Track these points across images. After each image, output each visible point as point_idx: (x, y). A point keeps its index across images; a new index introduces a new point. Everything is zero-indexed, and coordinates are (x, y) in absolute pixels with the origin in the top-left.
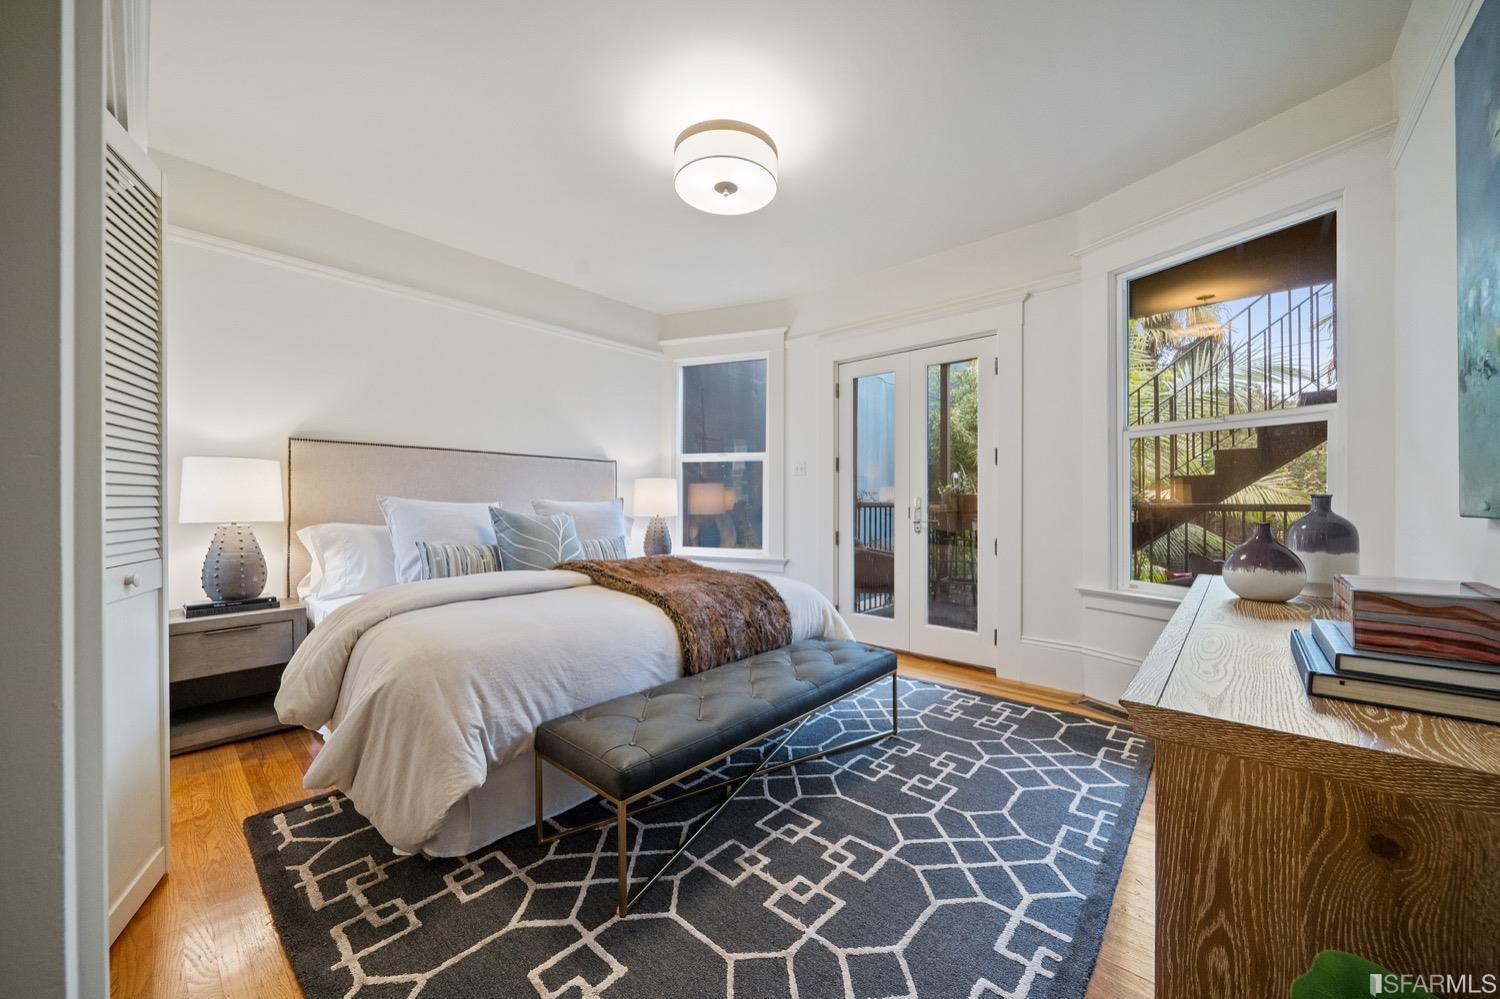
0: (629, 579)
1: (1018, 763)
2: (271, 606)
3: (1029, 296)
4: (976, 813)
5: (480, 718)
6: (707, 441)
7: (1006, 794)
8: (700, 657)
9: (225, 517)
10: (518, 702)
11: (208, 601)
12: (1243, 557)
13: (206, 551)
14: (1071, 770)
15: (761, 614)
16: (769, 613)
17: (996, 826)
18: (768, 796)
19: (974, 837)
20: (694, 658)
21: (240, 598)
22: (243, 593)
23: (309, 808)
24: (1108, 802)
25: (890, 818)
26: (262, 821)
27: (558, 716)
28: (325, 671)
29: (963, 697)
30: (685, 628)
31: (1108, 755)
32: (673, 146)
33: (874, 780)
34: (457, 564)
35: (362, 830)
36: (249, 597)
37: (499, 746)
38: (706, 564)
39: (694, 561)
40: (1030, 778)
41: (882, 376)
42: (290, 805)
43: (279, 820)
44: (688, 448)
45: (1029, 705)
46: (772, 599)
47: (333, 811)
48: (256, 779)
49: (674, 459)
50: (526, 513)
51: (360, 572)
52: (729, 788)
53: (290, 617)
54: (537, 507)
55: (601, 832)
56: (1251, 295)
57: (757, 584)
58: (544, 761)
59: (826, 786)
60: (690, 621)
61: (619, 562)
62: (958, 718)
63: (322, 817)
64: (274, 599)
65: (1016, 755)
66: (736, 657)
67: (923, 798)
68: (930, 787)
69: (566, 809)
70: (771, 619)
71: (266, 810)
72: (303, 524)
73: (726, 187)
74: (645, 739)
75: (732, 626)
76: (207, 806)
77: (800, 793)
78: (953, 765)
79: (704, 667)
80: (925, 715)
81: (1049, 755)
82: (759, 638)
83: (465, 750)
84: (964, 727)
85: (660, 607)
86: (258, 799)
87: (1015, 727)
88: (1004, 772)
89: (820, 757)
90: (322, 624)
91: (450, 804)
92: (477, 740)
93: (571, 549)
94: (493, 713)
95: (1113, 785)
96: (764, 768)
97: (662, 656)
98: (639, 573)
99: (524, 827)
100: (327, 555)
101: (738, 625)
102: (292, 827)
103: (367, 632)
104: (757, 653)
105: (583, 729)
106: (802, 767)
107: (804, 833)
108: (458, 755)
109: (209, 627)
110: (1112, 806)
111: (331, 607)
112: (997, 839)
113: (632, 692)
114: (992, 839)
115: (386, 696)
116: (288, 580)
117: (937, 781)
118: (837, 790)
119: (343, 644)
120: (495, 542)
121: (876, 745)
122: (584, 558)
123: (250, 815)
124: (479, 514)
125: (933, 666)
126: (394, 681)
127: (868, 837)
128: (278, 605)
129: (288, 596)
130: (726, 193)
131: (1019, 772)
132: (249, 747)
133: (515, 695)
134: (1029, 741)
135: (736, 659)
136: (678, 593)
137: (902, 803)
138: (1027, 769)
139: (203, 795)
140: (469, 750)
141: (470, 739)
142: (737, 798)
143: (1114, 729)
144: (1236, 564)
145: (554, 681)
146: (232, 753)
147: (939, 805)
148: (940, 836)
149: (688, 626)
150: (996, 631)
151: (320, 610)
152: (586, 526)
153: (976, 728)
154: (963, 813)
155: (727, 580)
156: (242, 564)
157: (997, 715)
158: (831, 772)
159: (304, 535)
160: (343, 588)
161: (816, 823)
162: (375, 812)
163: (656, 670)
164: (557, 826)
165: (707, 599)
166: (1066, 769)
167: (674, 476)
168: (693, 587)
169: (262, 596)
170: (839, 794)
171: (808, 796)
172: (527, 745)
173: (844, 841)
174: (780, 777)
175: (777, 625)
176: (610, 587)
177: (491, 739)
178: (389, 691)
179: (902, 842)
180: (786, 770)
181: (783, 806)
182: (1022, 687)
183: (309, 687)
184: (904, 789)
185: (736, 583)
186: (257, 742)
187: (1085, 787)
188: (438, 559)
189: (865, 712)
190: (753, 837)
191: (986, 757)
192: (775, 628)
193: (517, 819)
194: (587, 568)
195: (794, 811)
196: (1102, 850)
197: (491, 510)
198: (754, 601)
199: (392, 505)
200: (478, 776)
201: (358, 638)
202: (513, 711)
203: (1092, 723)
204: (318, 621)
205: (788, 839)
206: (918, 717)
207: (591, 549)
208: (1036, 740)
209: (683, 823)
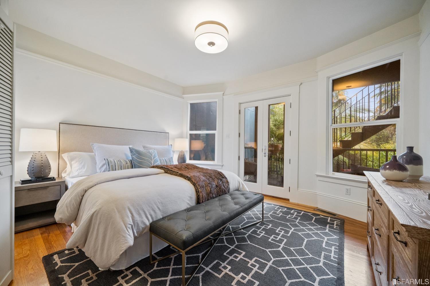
0: (178, 172)
1: (303, 230)
2: (52, 180)
3: (301, 84)
4: (294, 248)
5: (132, 221)
6: (197, 127)
7: (302, 241)
8: (203, 198)
9: (37, 150)
10: (144, 215)
11: (30, 178)
12: (388, 167)
13: (29, 161)
14: (320, 233)
15: (221, 183)
16: (223, 182)
17: (301, 253)
18: (226, 244)
19: (295, 257)
20: (201, 198)
21: (42, 177)
22: (43, 176)
23: (67, 252)
24: (334, 243)
25: (267, 250)
26: (50, 258)
27: (157, 219)
28: (73, 204)
29: (281, 208)
30: (198, 188)
31: (330, 227)
32: (195, 29)
33: (259, 237)
34: (118, 166)
35: (86, 260)
36: (45, 177)
37: (137, 231)
38: (201, 166)
39: (196, 165)
40: (308, 236)
41: (249, 108)
42: (60, 251)
43: (56, 257)
44: (191, 129)
45: (302, 211)
46: (224, 178)
47: (75, 253)
48: (47, 242)
49: (187, 133)
50: (141, 149)
51: (84, 168)
52: (213, 241)
53: (60, 184)
54: (144, 147)
55: (172, 258)
56: (362, 86)
57: (219, 173)
58: (152, 235)
59: (244, 240)
60: (199, 185)
61: (172, 165)
62: (281, 215)
63: (72, 255)
64: (54, 178)
65: (302, 228)
66: (213, 197)
67: (276, 243)
68: (278, 239)
69: (159, 250)
70: (223, 185)
71: (51, 253)
72: (65, 152)
73: (211, 44)
74: (190, 228)
75: (212, 186)
76: (28, 252)
77: (236, 242)
78: (283, 232)
79: (203, 201)
80: (271, 214)
81: (312, 227)
82: (220, 190)
83: (126, 233)
84: (283, 218)
85: (189, 181)
86: (48, 249)
87: (299, 218)
88: (299, 233)
89: (241, 230)
90: (71, 188)
91: (121, 253)
92: (130, 229)
93: (155, 161)
94: (136, 219)
95: (334, 237)
96: (223, 234)
97: (191, 198)
98: (180, 169)
99: (145, 257)
100: (73, 162)
101: (213, 186)
102: (60, 260)
103: (88, 191)
104: (220, 196)
105: (167, 224)
106: (236, 233)
107: (240, 257)
108: (124, 235)
109: (29, 188)
110: (336, 244)
111: (75, 181)
112: (303, 257)
113: (181, 210)
114: (301, 257)
115: (97, 214)
116: (59, 171)
117: (279, 237)
118: (248, 241)
119: (80, 194)
120: (131, 159)
121: (258, 225)
122: (160, 164)
123: (45, 255)
124: (126, 149)
125: (270, 198)
126: (100, 209)
127: (261, 257)
128: (55, 180)
129: (59, 177)
130: (211, 45)
131: (304, 234)
132: (44, 229)
133: (143, 213)
134: (305, 223)
135: (213, 198)
136: (194, 176)
137: (270, 245)
138: (306, 232)
139: (27, 247)
140: (128, 233)
141: (128, 229)
142: (216, 245)
143: (329, 218)
144: (385, 169)
145: (156, 207)
146: (38, 232)
147: (282, 245)
148: (285, 257)
149: (199, 187)
150: (289, 187)
151: (70, 182)
152: (161, 154)
153: (287, 219)
154: (290, 248)
155: (209, 172)
156: (42, 166)
157: (293, 214)
158: (245, 235)
159: (65, 156)
160: (78, 174)
161: (244, 253)
162: (93, 256)
163: (188, 202)
164: (156, 256)
165: (204, 178)
166: (318, 232)
167: (187, 138)
168: (198, 174)
169: (49, 176)
170: (249, 243)
171: (239, 243)
172: (147, 230)
173: (254, 259)
174: (229, 237)
175: (225, 186)
176: (171, 174)
177: (135, 228)
178: (98, 212)
179: (273, 259)
180: (230, 234)
181: (232, 247)
182: (298, 205)
183: (67, 209)
184: (270, 240)
185: (212, 172)
186: (47, 228)
187: (326, 238)
188: (112, 164)
189: (252, 214)
190: (224, 259)
191: (293, 229)
192: (225, 187)
193: (143, 254)
194: (163, 168)
195: (236, 249)
196: (337, 260)
197: (130, 148)
198: (218, 179)
199: (96, 146)
200: (131, 242)
201: (85, 192)
202: (142, 218)
203: (322, 217)
204: (70, 186)
205: (235, 259)
206: (269, 215)
207: (162, 161)
208: (307, 222)
209: (199, 254)
